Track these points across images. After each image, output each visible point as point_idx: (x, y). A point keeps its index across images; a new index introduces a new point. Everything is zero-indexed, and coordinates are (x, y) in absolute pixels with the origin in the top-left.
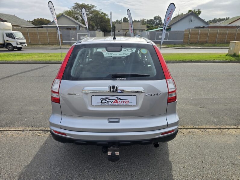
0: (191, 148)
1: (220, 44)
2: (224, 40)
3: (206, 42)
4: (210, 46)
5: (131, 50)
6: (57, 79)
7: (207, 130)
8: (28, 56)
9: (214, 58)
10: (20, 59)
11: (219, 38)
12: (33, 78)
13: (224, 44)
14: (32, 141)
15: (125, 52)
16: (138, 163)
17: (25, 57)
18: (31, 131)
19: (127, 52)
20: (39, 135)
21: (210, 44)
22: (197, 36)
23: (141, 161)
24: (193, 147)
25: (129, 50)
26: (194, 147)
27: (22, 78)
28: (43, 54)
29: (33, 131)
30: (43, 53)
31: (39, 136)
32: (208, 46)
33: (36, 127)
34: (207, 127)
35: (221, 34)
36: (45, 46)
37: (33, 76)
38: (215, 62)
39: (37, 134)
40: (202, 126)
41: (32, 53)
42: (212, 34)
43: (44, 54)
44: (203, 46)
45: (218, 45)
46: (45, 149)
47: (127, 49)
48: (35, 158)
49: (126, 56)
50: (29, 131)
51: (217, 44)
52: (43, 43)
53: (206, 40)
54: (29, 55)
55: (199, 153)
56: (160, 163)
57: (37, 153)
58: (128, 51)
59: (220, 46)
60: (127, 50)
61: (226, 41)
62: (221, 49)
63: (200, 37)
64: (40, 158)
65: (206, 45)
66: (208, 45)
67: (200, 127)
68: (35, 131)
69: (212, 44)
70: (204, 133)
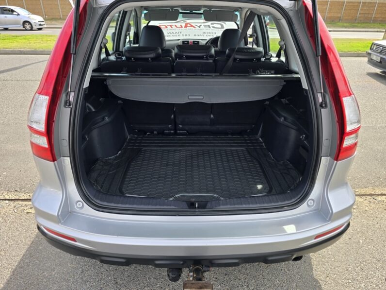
0: (354, 242)
1: (363, 23)
2: (369, 16)
3: (340, 20)
4: (346, 27)
5: (220, 26)
6: (40, 94)
7: (379, 198)
8: (22, 41)
9: (358, 49)
10: (7, 47)
11: (362, 12)
12: (28, 82)
13: (370, 23)
14: (12, 226)
15: (207, 31)
16: (248, 286)
17: (17, 41)
18: (12, 203)
19: (211, 30)
20: (28, 213)
21: (346, 23)
22: (325, 7)
23: (253, 281)
24: (359, 242)
25: (215, 26)
26: (361, 241)
27: (7, 83)
28: (49, 36)
29: (16, 202)
30: (50, 34)
31: (29, 215)
32: (343, 27)
33: (25, 192)
34: (378, 192)
35: (367, 4)
36: (54, 22)
37: (28, 78)
38: (360, 55)
39: (26, 208)
40: (367, 189)
41: (29, 35)
42: (351, 4)
43: (51, 36)
44: (334, 27)
45: (359, 25)
46: (40, 248)
47: (212, 24)
48: (16, 273)
49: (208, 38)
50: (7, 202)
51: (359, 23)
52: (51, 17)
53: (339, 15)
54: (25, 39)
55: (374, 257)
56: (294, 285)
57: (21, 260)
58: (213, 27)
59: (363, 28)
60: (211, 26)
61: (374, 17)
62: (366, 31)
63: (330, 9)
64: (27, 272)
65: (339, 24)
66: (342, 24)
67: (363, 192)
68: (21, 202)
69: (349, 23)
70: (373, 206)
